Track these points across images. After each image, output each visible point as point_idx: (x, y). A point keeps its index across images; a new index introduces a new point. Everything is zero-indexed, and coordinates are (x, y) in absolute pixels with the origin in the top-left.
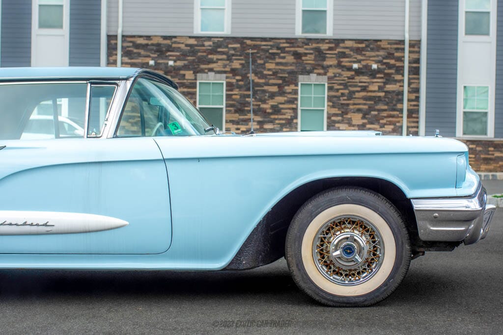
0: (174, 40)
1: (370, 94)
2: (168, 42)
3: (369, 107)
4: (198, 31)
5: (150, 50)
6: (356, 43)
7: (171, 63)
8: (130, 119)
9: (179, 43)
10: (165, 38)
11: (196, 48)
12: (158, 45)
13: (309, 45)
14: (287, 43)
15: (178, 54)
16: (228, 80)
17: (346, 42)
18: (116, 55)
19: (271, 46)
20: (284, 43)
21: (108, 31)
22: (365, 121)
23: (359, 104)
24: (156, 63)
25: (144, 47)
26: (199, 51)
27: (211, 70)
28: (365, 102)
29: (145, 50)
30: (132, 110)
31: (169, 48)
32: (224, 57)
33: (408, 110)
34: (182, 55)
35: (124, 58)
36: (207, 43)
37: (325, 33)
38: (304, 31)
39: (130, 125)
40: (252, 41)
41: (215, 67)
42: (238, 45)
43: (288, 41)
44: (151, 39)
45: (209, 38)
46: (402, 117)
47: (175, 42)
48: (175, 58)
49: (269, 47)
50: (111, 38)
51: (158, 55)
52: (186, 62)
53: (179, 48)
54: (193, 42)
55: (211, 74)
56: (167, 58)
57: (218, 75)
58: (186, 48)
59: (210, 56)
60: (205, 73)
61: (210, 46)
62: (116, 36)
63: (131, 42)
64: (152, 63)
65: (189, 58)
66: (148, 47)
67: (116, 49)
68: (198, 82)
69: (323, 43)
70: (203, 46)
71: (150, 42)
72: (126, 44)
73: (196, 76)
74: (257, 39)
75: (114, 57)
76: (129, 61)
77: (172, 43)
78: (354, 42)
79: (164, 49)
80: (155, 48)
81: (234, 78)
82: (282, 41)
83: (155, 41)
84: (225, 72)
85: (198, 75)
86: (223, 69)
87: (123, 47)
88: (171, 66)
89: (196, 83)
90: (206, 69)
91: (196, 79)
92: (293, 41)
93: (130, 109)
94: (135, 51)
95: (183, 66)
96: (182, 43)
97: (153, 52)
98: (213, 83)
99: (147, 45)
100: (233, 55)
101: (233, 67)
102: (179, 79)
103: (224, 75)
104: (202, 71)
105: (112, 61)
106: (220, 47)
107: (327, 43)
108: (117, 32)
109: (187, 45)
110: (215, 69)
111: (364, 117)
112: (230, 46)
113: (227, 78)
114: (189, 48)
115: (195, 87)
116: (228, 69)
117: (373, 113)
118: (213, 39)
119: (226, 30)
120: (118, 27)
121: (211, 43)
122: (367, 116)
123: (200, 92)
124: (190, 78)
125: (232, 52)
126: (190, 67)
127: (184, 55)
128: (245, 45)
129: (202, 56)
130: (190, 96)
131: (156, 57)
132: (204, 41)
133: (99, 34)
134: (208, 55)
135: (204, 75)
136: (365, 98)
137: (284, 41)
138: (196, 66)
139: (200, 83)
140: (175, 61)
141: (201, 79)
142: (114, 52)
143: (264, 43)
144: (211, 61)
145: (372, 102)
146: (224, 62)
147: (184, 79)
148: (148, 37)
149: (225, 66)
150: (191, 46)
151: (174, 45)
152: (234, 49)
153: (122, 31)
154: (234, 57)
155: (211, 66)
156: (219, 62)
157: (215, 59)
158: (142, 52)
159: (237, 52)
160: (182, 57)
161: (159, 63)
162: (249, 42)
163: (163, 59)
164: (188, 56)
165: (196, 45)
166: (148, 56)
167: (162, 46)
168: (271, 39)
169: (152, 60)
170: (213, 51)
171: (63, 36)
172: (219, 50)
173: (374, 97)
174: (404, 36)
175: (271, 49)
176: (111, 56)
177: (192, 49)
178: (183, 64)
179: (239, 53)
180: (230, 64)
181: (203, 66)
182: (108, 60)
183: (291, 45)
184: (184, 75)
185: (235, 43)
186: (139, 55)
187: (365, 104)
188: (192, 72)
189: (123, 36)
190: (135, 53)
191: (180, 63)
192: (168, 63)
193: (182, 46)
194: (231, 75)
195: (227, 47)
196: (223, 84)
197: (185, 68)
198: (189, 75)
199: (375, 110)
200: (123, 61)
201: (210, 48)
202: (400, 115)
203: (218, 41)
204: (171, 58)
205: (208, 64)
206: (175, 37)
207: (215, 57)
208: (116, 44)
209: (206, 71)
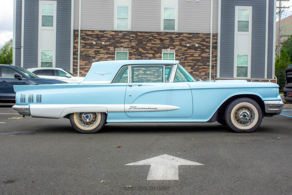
0: (105, 32)
1: (194, 58)
2: (102, 33)
3: (194, 64)
4: (116, 28)
5: (94, 37)
6: (188, 35)
7: (103, 43)
8: (84, 69)
9: (107, 34)
10: (101, 31)
11: (115, 36)
12: (98, 35)
13: (167, 35)
14: (157, 34)
15: (107, 39)
16: (129, 51)
17: (184, 34)
18: (78, 39)
19: (149, 35)
20: (155, 34)
21: (74, 28)
22: (192, 70)
23: (190, 63)
24: (96, 43)
25: (91, 35)
26: (116, 38)
27: (122, 46)
28: (192, 62)
29: (91, 37)
30: (85, 65)
31: (103, 36)
32: (128, 40)
33: (212, 65)
34: (108, 39)
35: (81, 41)
36: (120, 34)
37: (174, 29)
38: (164, 29)
39: (84, 71)
40: (141, 33)
41: (124, 45)
42: (135, 35)
43: (157, 33)
44: (94, 32)
45: (121, 32)
46: (209, 69)
47: (105, 34)
48: (105, 41)
49: (149, 36)
50: (75, 31)
51: (97, 39)
52: (110, 43)
53: (107, 36)
54: (113, 33)
55: (122, 48)
56: (102, 40)
57: (125, 49)
58: (110, 36)
59: (121, 40)
60: (119, 48)
61: (121, 35)
62: (78, 30)
63: (85, 33)
64: (94, 43)
65: (112, 41)
66: (93, 36)
67: (78, 36)
68: (116, 52)
69: (173, 35)
70: (118, 35)
71: (93, 33)
72: (82, 34)
73: (115, 49)
74: (143, 33)
75: (77, 40)
76: (84, 42)
77: (104, 34)
78: (187, 34)
79: (100, 37)
80: (96, 36)
81: (133, 50)
82: (154, 33)
83: (96, 33)
84: (128, 48)
85: (116, 48)
86: (128, 46)
87: (81, 36)
88: (103, 45)
89: (115, 53)
90: (120, 46)
91: (115, 51)
92: (159, 34)
93: (84, 64)
94: (87, 37)
95: (109, 45)
96: (109, 34)
97: (95, 38)
98: (123, 53)
99: (92, 35)
100: (132, 40)
101: (132, 45)
102: (107, 51)
103: (128, 49)
104: (118, 47)
105: (76, 42)
106: (126, 36)
107: (175, 34)
108: (78, 28)
109: (111, 35)
110: (124, 46)
111: (192, 69)
112: (131, 35)
113: (129, 50)
114: (112, 36)
115: (114, 54)
116: (130, 46)
117: (196, 67)
118: (123, 32)
119: (129, 29)
120: (78, 26)
121: (122, 34)
122: (193, 68)
123: (116, 57)
124: (112, 50)
125: (132, 38)
126: (112, 45)
127: (109, 40)
128: (137, 35)
129: (118, 40)
130: (112, 59)
131: (96, 40)
132: (119, 33)
133: (70, 29)
134: (120, 39)
135: (119, 49)
136: (192, 60)
137: (156, 33)
138: (115, 45)
139: (117, 52)
140: (105, 42)
141: (117, 50)
142: (77, 38)
143: (146, 34)
144: (122, 43)
145: (196, 62)
146: (128, 43)
147: (110, 51)
148: (93, 31)
149: (128, 45)
150: (112, 35)
151: (104, 35)
152: (133, 37)
153: (81, 28)
154: (132, 41)
155: (122, 44)
156: (126, 43)
157: (124, 42)
158: (90, 38)
159: (134, 38)
160: (108, 40)
161: (98, 43)
162: (139, 34)
163: (99, 41)
164: (111, 40)
165: (115, 35)
166: (93, 40)
167: (99, 35)
168: (150, 32)
169: (95, 42)
170: (123, 38)
171: (53, 30)
172: (125, 37)
173: (196, 59)
174: (210, 31)
175: (149, 37)
176: (75, 40)
177: (113, 37)
178: (109, 44)
179: (134, 39)
180: (131, 44)
181: (118, 45)
182: (74, 41)
183: (159, 35)
184: (109, 49)
185: (133, 34)
186: (88, 39)
187: (192, 63)
188: (113, 47)
189: (81, 30)
190: (87, 38)
191: (107, 43)
192: (102, 43)
193: (109, 35)
194: (131, 49)
195: (129, 36)
196: (127, 53)
197: (110, 45)
198: (112, 48)
199: (197, 65)
200: (81, 42)
201: (121, 36)
202: (208, 68)
203: (125, 33)
204: (103, 41)
205: (120, 44)
206: (105, 31)
207: (124, 40)
208: (78, 34)
209: (120, 47)
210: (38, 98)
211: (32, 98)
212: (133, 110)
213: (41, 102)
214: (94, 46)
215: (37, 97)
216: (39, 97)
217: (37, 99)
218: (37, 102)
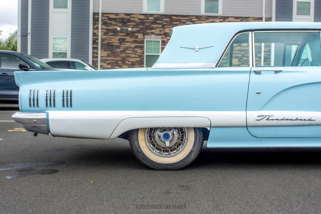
0: (131, 16)
1: (243, 48)
2: (128, 17)
3: (242, 55)
4: (146, 10)
5: (118, 22)
6: (235, 19)
7: (130, 29)
8: (106, 61)
9: (134, 18)
10: (126, 15)
11: (145, 21)
12: (123, 19)
13: (208, 20)
14: (196, 18)
15: (134, 24)
16: (163, 39)
18: (98, 24)
19: (187, 20)
20: (194, 18)
21: (93, 10)
22: (240, 63)
23: (237, 54)
24: (121, 29)
25: (114, 20)
26: (146, 22)
27: (153, 33)
28: (240, 52)
29: (115, 22)
30: (107, 56)
31: (129, 21)
32: (161, 26)
33: (264, 58)
34: (136, 24)
35: (102, 26)
36: (150, 18)
37: (217, 12)
38: (206, 12)
39: (106, 64)
40: (176, 17)
41: (155, 32)
42: (168, 20)
43: (197, 17)
44: (118, 15)
45: (152, 15)
46: (261, 61)
47: (132, 17)
48: (132, 26)
49: (186, 21)
50: (94, 14)
51: (123, 25)
52: (138, 29)
53: (135, 20)
54: (142, 17)
55: (153, 36)
56: (128, 26)
57: (157, 37)
58: (138, 21)
59: (152, 26)
60: (149, 35)
61: (152, 20)
62: (98, 13)
63: (106, 17)
64: (119, 29)
65: (140, 26)
66: (117, 20)
67: (98, 21)
68: (145, 40)
69: (216, 19)
70: (148, 19)
71: (117, 17)
72: (104, 18)
73: (144, 37)
74: (179, 16)
75: (97, 26)
76: (106, 28)
77: (131, 18)
79: (126, 21)
80: (120, 20)
81: (166, 38)
82: (193, 17)
83: (120, 16)
84: (161, 35)
85: (146, 36)
86: (160, 33)
87: (102, 20)
88: (130, 31)
89: (144, 41)
90: (150, 33)
91: (144, 38)
92: (199, 17)
93: (106, 55)
94: (109, 22)
95: (137, 31)
96: (136, 18)
97: (119, 22)
98: (154, 41)
99: (116, 19)
100: (165, 25)
101: (166, 32)
102: (135, 39)
103: (160, 37)
104: (148, 34)
105: (95, 28)
106: (158, 20)
107: (219, 19)
108: (99, 11)
109: (139, 19)
110: (155, 33)
111: (239, 61)
112: (164, 20)
113: (162, 38)
114: (140, 21)
115: (143, 43)
116: (162, 33)
117: (244, 58)
118: (154, 16)
119: (162, 11)
120: (99, 8)
121: (153, 18)
122: (241, 60)
123: (146, 46)
124: (141, 38)
125: (165, 23)
126: (141, 31)
127: (137, 25)
128: (172, 19)
129: (148, 25)
130: (140, 48)
131: (121, 26)
132: (149, 17)
133: (89, 12)
134: (151, 25)
135: (149, 36)
136: (240, 50)
137: (195, 17)
138: (144, 31)
139: (147, 41)
140: (132, 28)
141: (147, 38)
142: (97, 23)
143: (183, 18)
144: (153, 28)
145: (244, 53)
146: (161, 29)
147: (137, 38)
148: (117, 14)
149: (161, 31)
150: (141, 19)
151: (131, 19)
152: (166, 21)
153: (102, 11)
154: (166, 26)
155: (153, 31)
156: (158, 29)
157: (155, 27)
158: (113, 23)
159: (168, 23)
160: (136, 26)
161: (124, 29)
162: (174, 18)
163: (125, 27)
164: (140, 25)
165: (144, 19)
166: (117, 25)
167: (125, 19)
168: (187, 16)
169: (119, 27)
170: (154, 23)
171: (68, 13)
172: (157, 22)
173: (245, 49)
174: (262, 15)
175: (187, 22)
176: (95, 25)
177: (142, 21)
178: (136, 30)
179: (169, 24)
180: (164, 30)
181: (148, 31)
182: (93, 27)
183: (199, 20)
184: (137, 36)
185: (166, 18)
186: (111, 24)
187: (240, 54)
188: (142, 34)
189: (102, 13)
190: (109, 23)
191: (135, 29)
192: (128, 29)
193: (136, 20)
194: (164, 36)
195: (162, 20)
196: (159, 41)
197: (138, 32)
198: (140, 36)
199: (245, 57)
200: (102, 28)
201: (152, 21)
202: (260, 60)
203: (157, 17)
204: (130, 26)
205: (151, 30)
206: (132, 14)
207: (155, 26)
208: (98, 18)
209: (150, 34)
210: (65, 98)
211: (52, 98)
212: (264, 122)
213: (71, 105)
214: (118, 33)
215: (63, 96)
216: (67, 96)
217: (63, 99)
218: (64, 105)
